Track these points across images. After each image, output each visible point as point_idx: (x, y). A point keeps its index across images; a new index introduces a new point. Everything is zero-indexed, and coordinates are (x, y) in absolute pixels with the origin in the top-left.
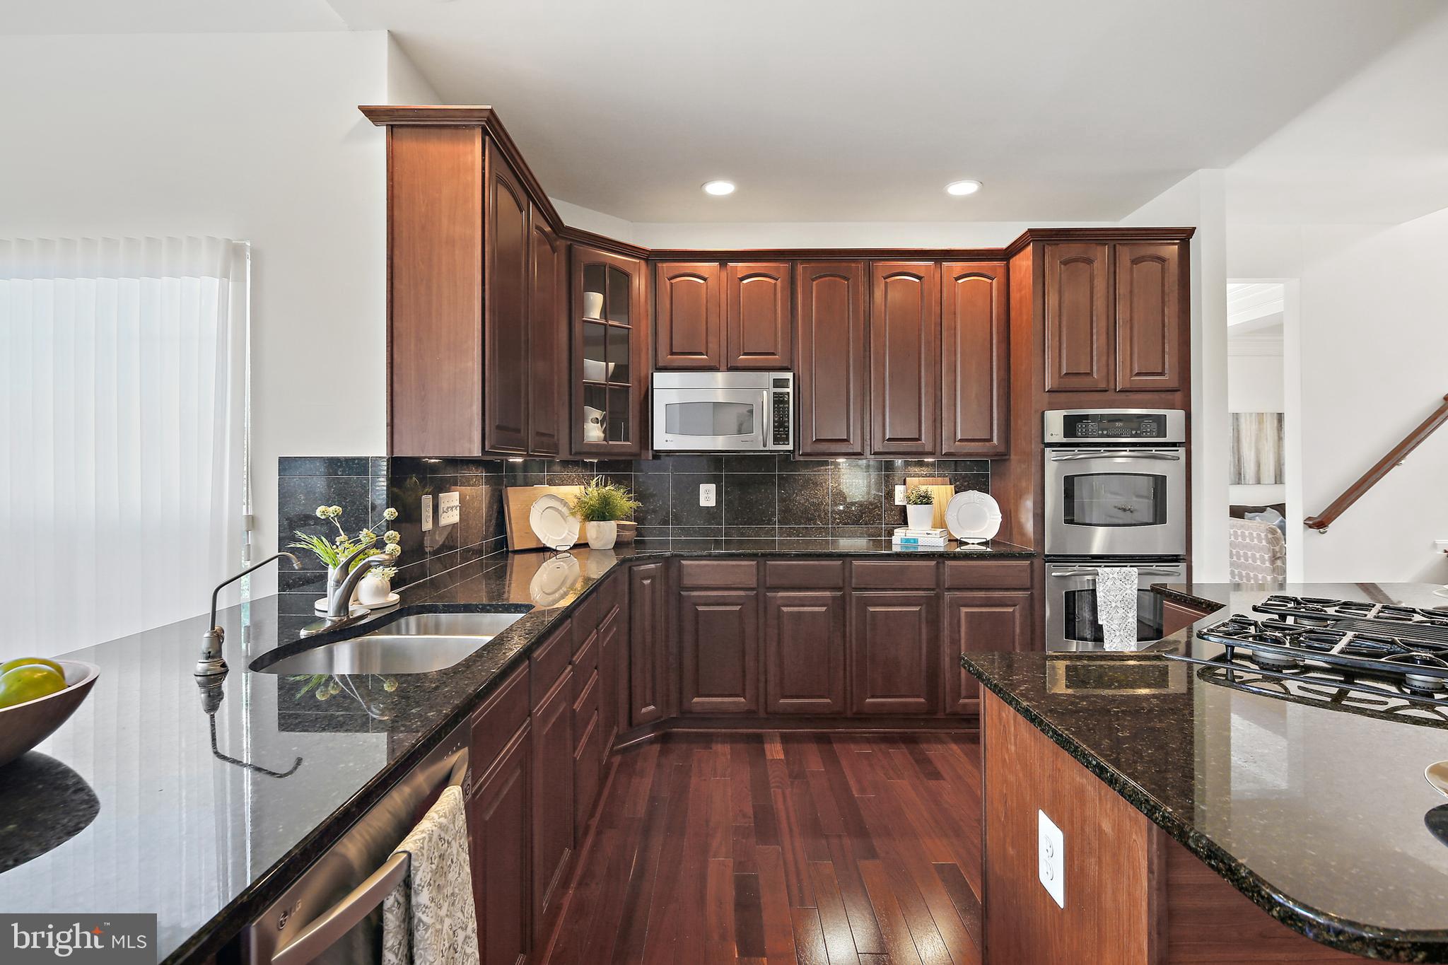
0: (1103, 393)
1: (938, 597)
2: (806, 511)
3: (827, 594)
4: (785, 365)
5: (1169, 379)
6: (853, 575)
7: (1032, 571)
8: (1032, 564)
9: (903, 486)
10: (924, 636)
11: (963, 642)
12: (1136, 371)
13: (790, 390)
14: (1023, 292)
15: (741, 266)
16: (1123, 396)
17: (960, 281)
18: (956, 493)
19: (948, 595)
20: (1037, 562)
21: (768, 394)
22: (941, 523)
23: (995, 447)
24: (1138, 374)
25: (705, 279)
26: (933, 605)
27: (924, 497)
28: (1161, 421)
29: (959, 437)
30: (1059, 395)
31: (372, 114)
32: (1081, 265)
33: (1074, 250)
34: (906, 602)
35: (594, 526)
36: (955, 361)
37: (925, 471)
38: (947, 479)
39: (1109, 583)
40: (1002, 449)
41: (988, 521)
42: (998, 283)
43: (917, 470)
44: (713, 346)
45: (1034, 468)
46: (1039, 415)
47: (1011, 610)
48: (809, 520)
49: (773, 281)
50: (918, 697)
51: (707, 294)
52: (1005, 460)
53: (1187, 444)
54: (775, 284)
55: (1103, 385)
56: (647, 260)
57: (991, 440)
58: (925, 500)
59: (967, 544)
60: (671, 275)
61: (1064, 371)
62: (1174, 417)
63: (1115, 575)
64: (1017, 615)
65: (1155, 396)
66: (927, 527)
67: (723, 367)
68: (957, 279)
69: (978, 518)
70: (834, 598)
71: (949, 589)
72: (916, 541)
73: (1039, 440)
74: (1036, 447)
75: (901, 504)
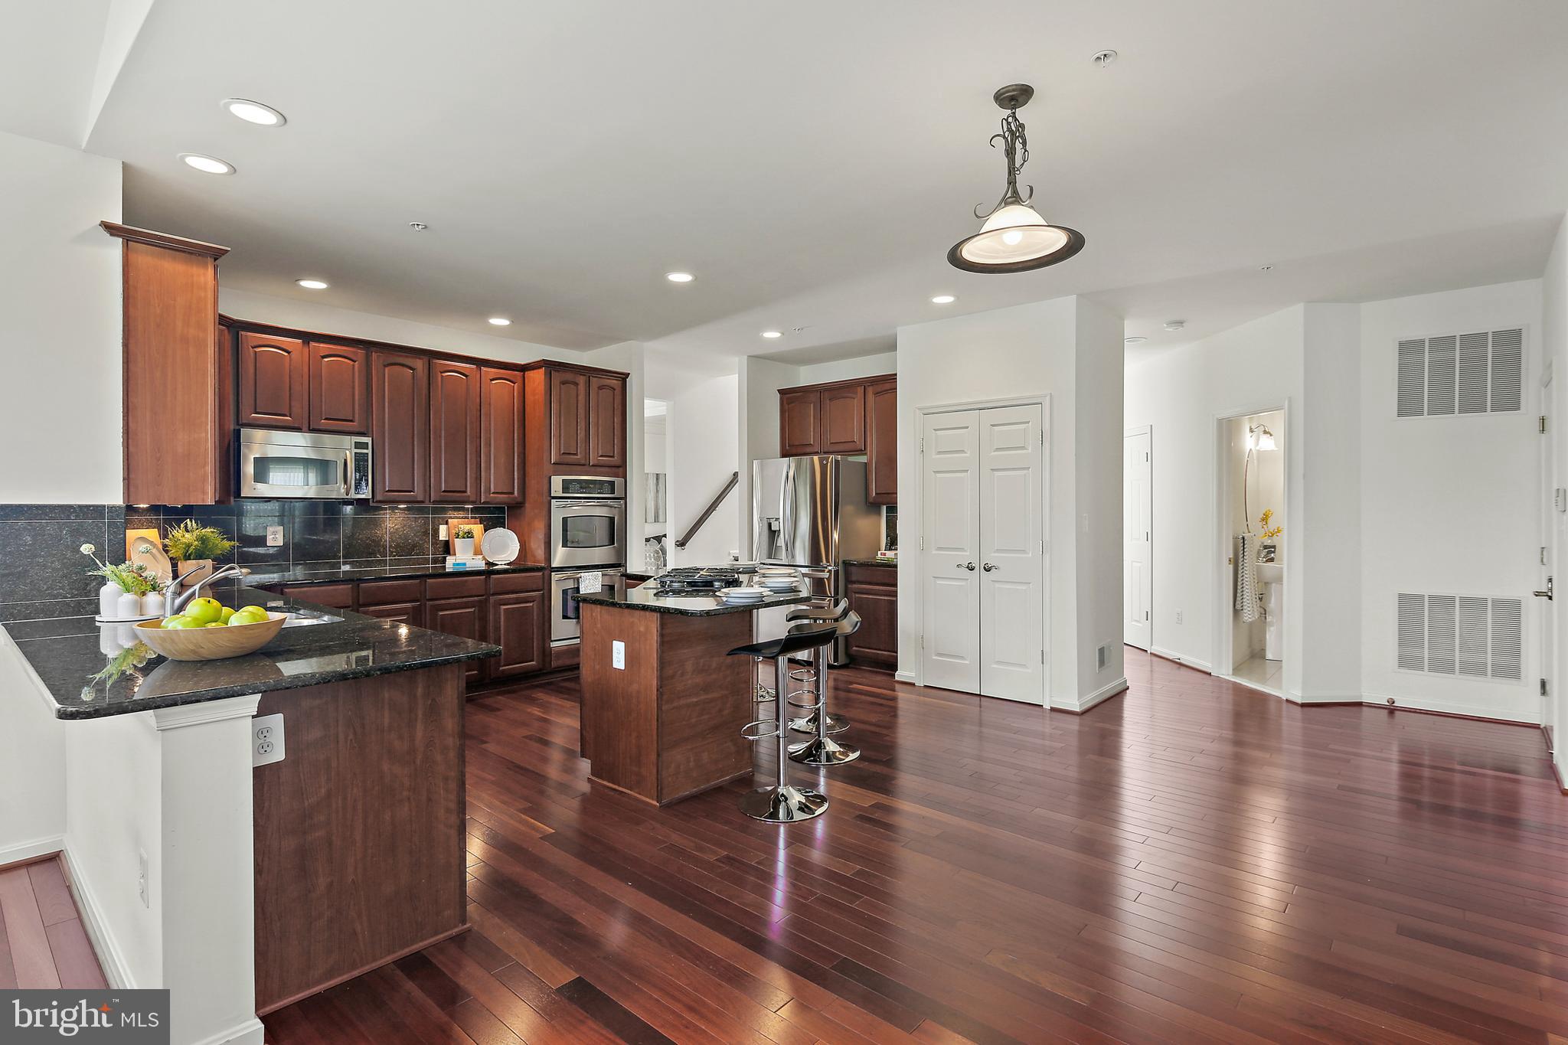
0: (582, 466)
1: (487, 600)
2: (368, 546)
3: (409, 605)
4: (362, 430)
5: (616, 460)
6: (427, 588)
7: (543, 578)
8: (543, 574)
9: (445, 526)
10: (477, 627)
11: (502, 628)
12: (600, 454)
13: (369, 451)
14: (537, 397)
15: (323, 347)
16: (593, 469)
17: (493, 382)
18: (485, 531)
19: (492, 599)
20: (547, 572)
21: (351, 453)
22: (478, 552)
23: (516, 498)
24: (601, 456)
25: (289, 352)
26: (482, 606)
27: (469, 533)
28: (612, 484)
29: (492, 490)
30: (561, 466)
31: (110, 229)
32: (572, 386)
33: (569, 376)
34: (466, 606)
35: (192, 564)
36: (490, 438)
37: (461, 514)
38: (478, 520)
39: (587, 581)
40: (520, 500)
41: (510, 548)
42: (518, 386)
43: (456, 514)
44: (296, 410)
45: (545, 512)
46: (547, 479)
47: (531, 604)
48: (370, 554)
49: (352, 363)
50: (474, 670)
51: (290, 365)
52: (522, 507)
53: (625, 498)
54: (353, 365)
55: (583, 462)
56: (228, 327)
57: (513, 493)
58: (469, 535)
59: (497, 565)
60: (255, 344)
61: (562, 452)
62: (618, 481)
63: (590, 577)
64: (535, 610)
65: (607, 469)
66: (470, 555)
67: (305, 427)
68: (492, 380)
69: (504, 547)
70: (413, 607)
71: (493, 594)
72: (465, 564)
73: (547, 494)
74: (545, 499)
75: (444, 539)
